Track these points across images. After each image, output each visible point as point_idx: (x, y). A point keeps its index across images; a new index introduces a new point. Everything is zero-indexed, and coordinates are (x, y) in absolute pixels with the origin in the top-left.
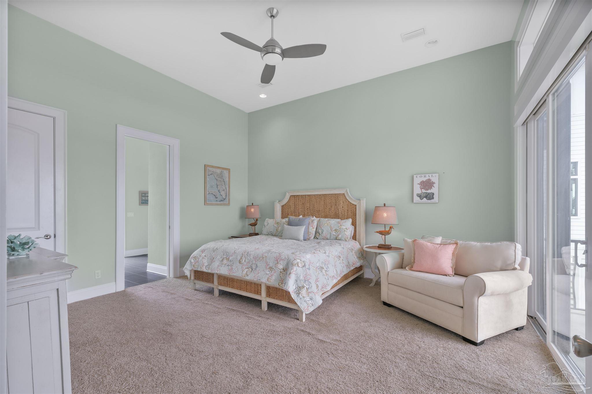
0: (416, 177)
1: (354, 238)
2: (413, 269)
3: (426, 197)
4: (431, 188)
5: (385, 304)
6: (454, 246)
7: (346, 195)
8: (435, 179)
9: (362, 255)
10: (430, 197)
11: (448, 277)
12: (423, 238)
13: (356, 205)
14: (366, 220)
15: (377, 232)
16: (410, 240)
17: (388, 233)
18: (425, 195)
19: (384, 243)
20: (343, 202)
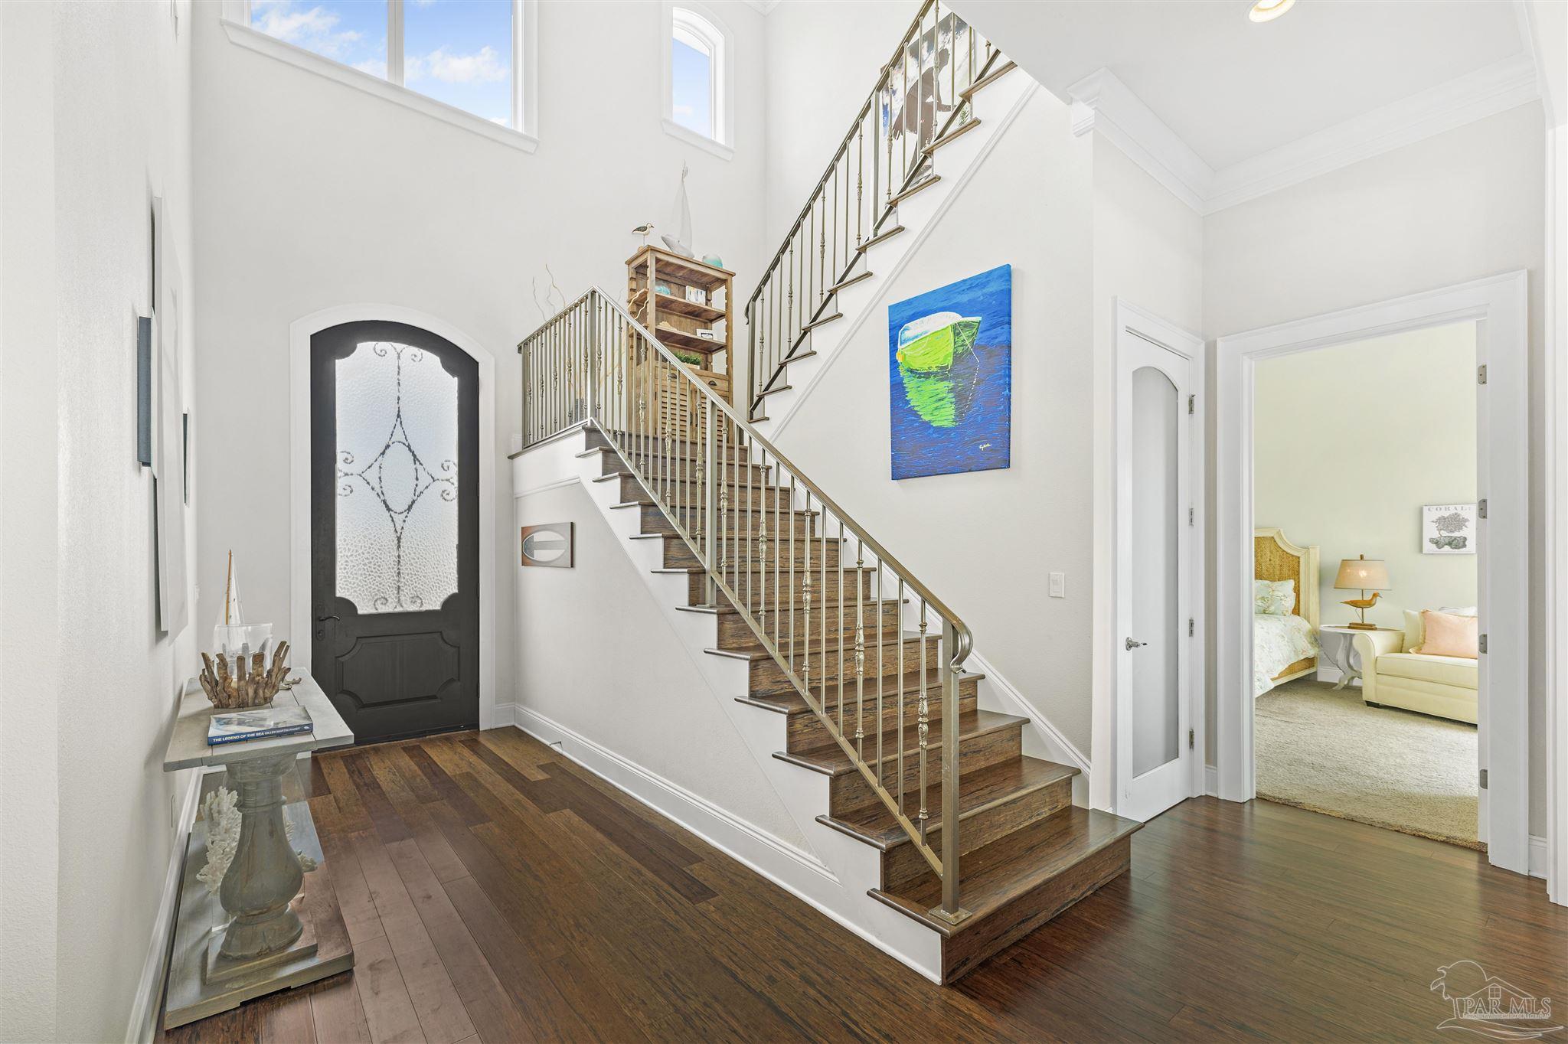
0: (1429, 510)
1: (1296, 611)
2: (1423, 651)
3: (1450, 544)
4: (1460, 528)
5: (1369, 704)
7: (1277, 540)
8: (1467, 514)
9: (1316, 640)
10: (1457, 543)
12: (1441, 609)
13: (1299, 558)
14: (1321, 582)
15: (1346, 603)
16: (1415, 613)
17: (1369, 604)
18: (1447, 542)
19: (1361, 622)
20: (1271, 552)
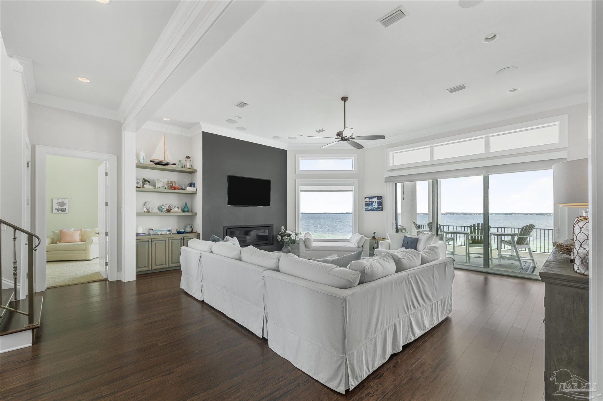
0: (55, 200)
2: (61, 242)
3: (61, 210)
4: (64, 206)
6: (80, 231)
8: (66, 201)
10: (63, 210)
11: (78, 243)
12: (65, 229)
16: (57, 231)
